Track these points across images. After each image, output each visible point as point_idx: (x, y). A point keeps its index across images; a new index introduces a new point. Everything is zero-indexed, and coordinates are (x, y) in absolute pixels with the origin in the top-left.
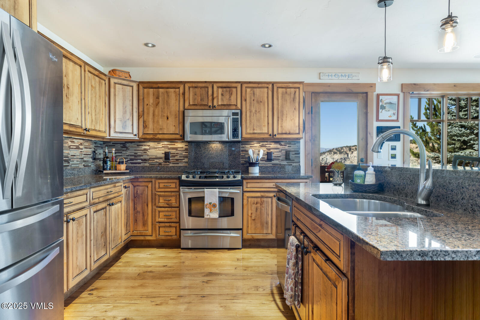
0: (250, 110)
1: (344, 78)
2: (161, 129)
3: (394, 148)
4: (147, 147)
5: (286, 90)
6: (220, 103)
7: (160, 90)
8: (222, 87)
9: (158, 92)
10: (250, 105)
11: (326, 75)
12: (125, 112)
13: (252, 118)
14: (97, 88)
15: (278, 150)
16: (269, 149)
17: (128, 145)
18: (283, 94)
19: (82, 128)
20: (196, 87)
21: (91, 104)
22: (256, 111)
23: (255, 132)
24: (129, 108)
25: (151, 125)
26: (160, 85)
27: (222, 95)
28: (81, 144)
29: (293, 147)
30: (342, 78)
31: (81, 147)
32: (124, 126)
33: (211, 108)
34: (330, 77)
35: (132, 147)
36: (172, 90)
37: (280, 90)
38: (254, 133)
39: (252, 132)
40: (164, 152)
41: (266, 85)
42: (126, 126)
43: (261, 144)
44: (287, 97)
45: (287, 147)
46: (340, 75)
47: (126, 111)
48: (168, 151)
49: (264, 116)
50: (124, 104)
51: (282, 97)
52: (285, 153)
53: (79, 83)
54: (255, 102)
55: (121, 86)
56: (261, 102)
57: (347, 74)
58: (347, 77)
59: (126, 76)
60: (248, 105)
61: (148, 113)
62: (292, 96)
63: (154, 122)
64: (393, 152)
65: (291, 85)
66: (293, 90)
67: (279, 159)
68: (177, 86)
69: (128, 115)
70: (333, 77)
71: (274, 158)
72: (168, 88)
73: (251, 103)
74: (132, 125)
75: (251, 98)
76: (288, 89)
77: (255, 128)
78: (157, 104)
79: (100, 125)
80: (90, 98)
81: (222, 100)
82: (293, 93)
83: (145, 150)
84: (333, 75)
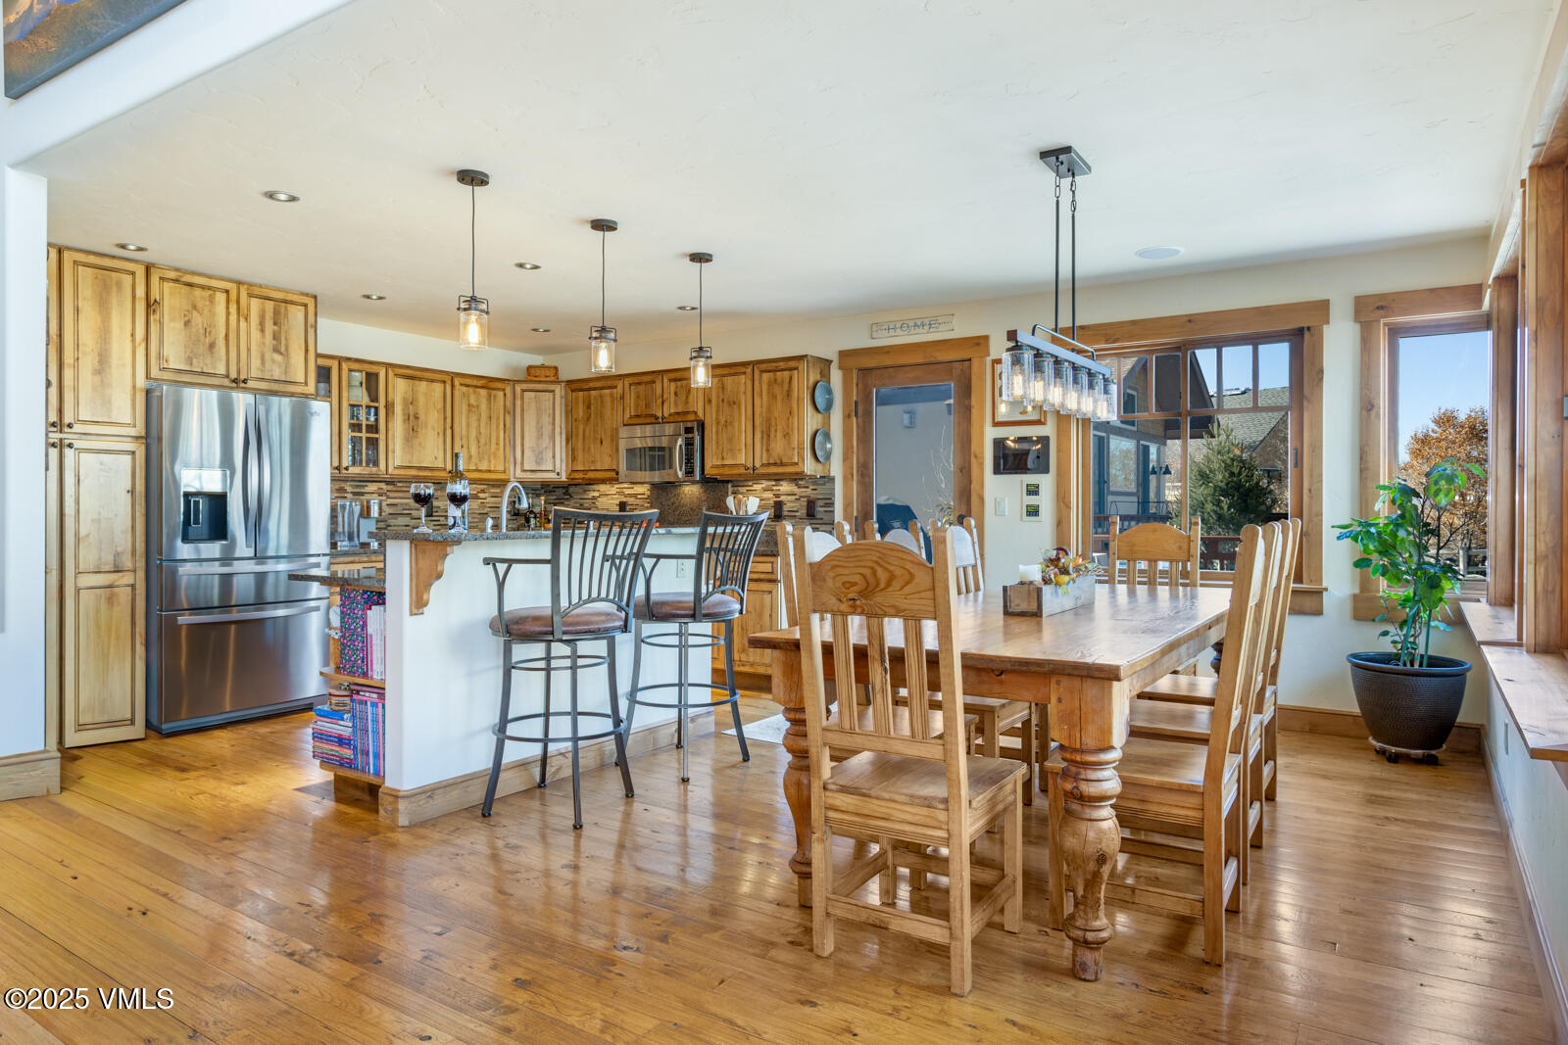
0: (717, 419)
1: (921, 330)
2: (593, 462)
3: (1033, 490)
4: (596, 494)
5: (775, 375)
6: (672, 411)
7: (593, 392)
8: (675, 380)
9: (589, 396)
10: (718, 411)
11: (883, 328)
12: (540, 436)
13: (720, 435)
14: (484, 406)
15: (793, 497)
16: (777, 496)
17: (572, 489)
18: (770, 384)
19: (445, 470)
20: (639, 384)
21: (468, 431)
22: (726, 422)
23: (726, 462)
24: (547, 429)
25: (580, 457)
26: (591, 385)
27: (676, 394)
28: (483, 491)
29: (821, 492)
30: (917, 330)
31: (481, 495)
32: (539, 460)
33: (660, 420)
34: (892, 332)
35: (577, 493)
36: (607, 391)
37: (765, 376)
38: (724, 466)
39: (719, 463)
40: (618, 502)
41: (743, 370)
42: (542, 459)
43: (763, 486)
44: (777, 390)
45: (809, 492)
46: (911, 324)
47: (542, 434)
48: (624, 500)
49: (740, 431)
50: (538, 422)
51: (769, 389)
52: (805, 504)
53: (440, 405)
54: (725, 404)
55: (532, 394)
56: (734, 403)
57: (927, 321)
58: (926, 328)
59: (548, 374)
60: (714, 410)
61: (577, 436)
62: (786, 387)
63: (584, 450)
64: (1032, 500)
65: (782, 365)
66: (786, 373)
67: (795, 516)
68: (614, 383)
69: (546, 441)
70: (899, 332)
71: (785, 513)
72: (602, 388)
73: (718, 406)
74: (554, 457)
75: (718, 397)
76: (778, 373)
77: (725, 455)
78: (588, 419)
79: (490, 462)
80: (464, 424)
81: (676, 403)
82: (788, 380)
83: (594, 498)
84: (898, 325)
